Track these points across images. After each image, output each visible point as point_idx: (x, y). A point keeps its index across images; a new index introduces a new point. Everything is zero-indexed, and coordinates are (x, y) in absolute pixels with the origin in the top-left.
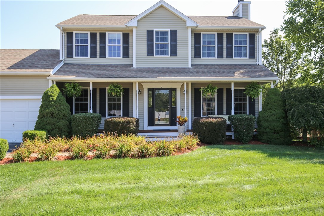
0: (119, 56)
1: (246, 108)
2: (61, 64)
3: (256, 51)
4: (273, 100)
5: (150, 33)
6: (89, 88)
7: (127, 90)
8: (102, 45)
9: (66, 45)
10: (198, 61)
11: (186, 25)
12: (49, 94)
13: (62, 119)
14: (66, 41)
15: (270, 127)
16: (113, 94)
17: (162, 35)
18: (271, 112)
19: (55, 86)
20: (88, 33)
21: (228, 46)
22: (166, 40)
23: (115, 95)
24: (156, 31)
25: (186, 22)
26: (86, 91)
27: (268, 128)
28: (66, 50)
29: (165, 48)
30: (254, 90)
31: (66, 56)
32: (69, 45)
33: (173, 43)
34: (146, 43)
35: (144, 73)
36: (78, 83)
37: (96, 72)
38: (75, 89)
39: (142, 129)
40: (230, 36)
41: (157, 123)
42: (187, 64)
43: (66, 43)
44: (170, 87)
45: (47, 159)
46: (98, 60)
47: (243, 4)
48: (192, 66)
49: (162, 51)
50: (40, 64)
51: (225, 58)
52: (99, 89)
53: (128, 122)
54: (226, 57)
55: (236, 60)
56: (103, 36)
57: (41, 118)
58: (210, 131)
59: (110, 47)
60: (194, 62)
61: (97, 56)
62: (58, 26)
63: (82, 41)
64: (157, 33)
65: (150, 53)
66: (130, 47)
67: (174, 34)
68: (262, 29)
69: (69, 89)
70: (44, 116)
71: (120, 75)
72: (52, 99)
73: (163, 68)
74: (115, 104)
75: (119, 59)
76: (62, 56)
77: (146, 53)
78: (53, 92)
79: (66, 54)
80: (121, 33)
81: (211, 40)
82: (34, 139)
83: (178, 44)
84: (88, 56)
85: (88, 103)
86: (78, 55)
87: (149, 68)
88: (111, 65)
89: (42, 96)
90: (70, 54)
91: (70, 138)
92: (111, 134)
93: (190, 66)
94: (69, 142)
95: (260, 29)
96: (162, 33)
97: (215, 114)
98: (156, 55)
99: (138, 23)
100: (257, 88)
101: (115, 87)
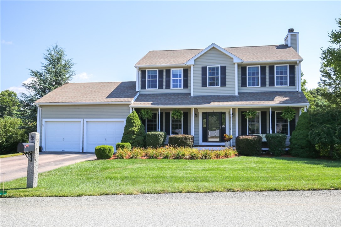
0: (180, 87)
1: (288, 128)
2: (138, 94)
3: (295, 80)
4: (302, 122)
5: (204, 69)
6: (157, 112)
7: (186, 114)
8: (167, 79)
9: (141, 80)
10: (244, 90)
11: (233, 61)
12: (131, 118)
13: (140, 135)
14: (141, 77)
15: (298, 144)
16: (175, 117)
17: (214, 70)
18: (300, 132)
19: (135, 112)
20: (157, 71)
21: (270, 76)
22: (217, 74)
23: (176, 118)
24: (209, 67)
25: (233, 59)
26: (155, 114)
27: (297, 145)
28: (141, 84)
29: (217, 80)
30: (289, 114)
31: (141, 88)
32: (143, 80)
33: (223, 76)
34: (201, 77)
35: (199, 101)
36: (150, 109)
37: (163, 101)
38: (148, 114)
39: (198, 145)
40: (272, 68)
41: (210, 140)
42: (234, 93)
43: (141, 78)
44: (221, 111)
45: (136, 158)
46: (164, 91)
47: (291, 34)
48: (239, 93)
49: (214, 83)
50: (123, 95)
51: (268, 87)
52: (165, 113)
53: (186, 138)
54: (268, 85)
55: (277, 88)
56: (168, 72)
57: (126, 135)
58: (247, 146)
59: (173, 80)
60: (239, 90)
61: (164, 88)
62: (135, 66)
63: (152, 77)
64: (210, 68)
65: (204, 84)
66: (189, 80)
67: (224, 69)
68: (300, 62)
69: (144, 114)
70: (128, 134)
71: (180, 103)
72: (133, 121)
73: (214, 96)
74: (177, 125)
75: (180, 90)
76: (138, 88)
77: (201, 84)
78: (133, 117)
79: (141, 87)
80: (182, 69)
81: (255, 72)
82: (124, 148)
83: (226, 76)
84: (156, 88)
85: (156, 124)
86: (149, 87)
87: (203, 97)
88: (174, 94)
89: (126, 119)
90: (143, 87)
91: (146, 148)
92: (173, 146)
93: (236, 94)
94: (146, 151)
95: (298, 62)
96: (214, 69)
97: (259, 134)
98: (209, 85)
99: (195, 62)
100: (291, 112)
101: (177, 112)
